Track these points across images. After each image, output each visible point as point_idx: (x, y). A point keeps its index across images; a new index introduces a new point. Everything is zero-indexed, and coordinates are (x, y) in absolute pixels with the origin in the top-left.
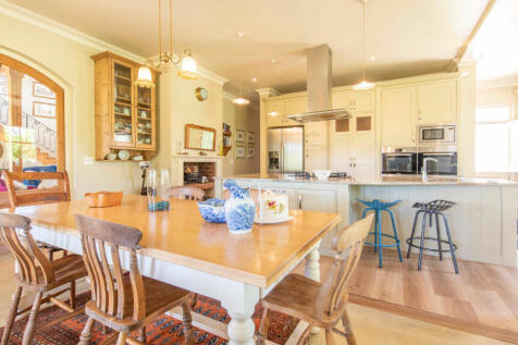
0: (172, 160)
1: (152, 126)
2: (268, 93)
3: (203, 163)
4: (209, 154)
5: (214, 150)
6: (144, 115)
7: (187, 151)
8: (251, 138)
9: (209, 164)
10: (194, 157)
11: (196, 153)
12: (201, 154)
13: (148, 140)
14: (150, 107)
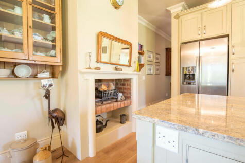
0: (80, 76)
1: (57, 34)
2: (181, 8)
3: (119, 80)
4: (125, 70)
5: (130, 66)
6: (47, 19)
7: (100, 65)
8: (157, 59)
9: (125, 80)
10: (108, 72)
11: (110, 68)
12: (116, 69)
13: (53, 52)
14: (53, 9)
